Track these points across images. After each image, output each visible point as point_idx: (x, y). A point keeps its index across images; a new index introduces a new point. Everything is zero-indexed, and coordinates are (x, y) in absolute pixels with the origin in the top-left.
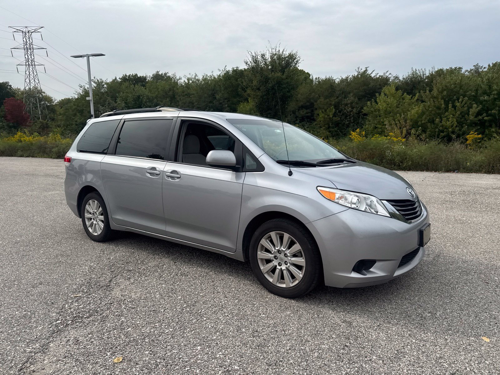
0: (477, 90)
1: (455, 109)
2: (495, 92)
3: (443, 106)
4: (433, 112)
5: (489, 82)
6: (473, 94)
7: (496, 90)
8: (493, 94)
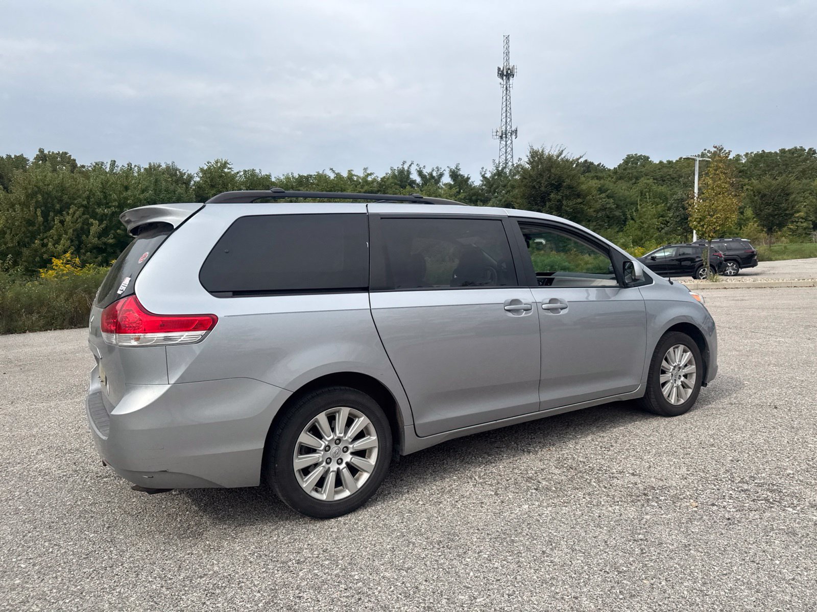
0: (88, 198)
1: (63, 225)
2: (117, 204)
3: (40, 219)
4: (23, 229)
5: (104, 188)
6: (85, 203)
7: (115, 200)
8: (113, 206)
